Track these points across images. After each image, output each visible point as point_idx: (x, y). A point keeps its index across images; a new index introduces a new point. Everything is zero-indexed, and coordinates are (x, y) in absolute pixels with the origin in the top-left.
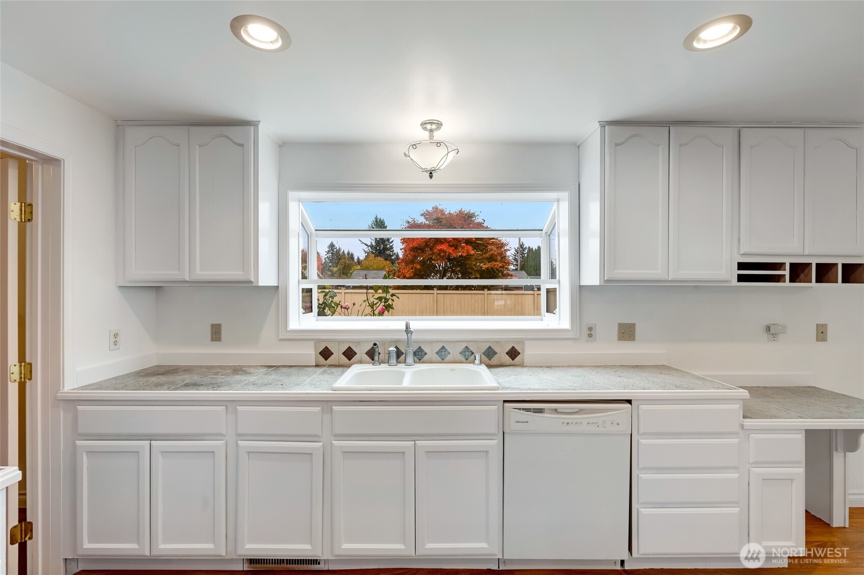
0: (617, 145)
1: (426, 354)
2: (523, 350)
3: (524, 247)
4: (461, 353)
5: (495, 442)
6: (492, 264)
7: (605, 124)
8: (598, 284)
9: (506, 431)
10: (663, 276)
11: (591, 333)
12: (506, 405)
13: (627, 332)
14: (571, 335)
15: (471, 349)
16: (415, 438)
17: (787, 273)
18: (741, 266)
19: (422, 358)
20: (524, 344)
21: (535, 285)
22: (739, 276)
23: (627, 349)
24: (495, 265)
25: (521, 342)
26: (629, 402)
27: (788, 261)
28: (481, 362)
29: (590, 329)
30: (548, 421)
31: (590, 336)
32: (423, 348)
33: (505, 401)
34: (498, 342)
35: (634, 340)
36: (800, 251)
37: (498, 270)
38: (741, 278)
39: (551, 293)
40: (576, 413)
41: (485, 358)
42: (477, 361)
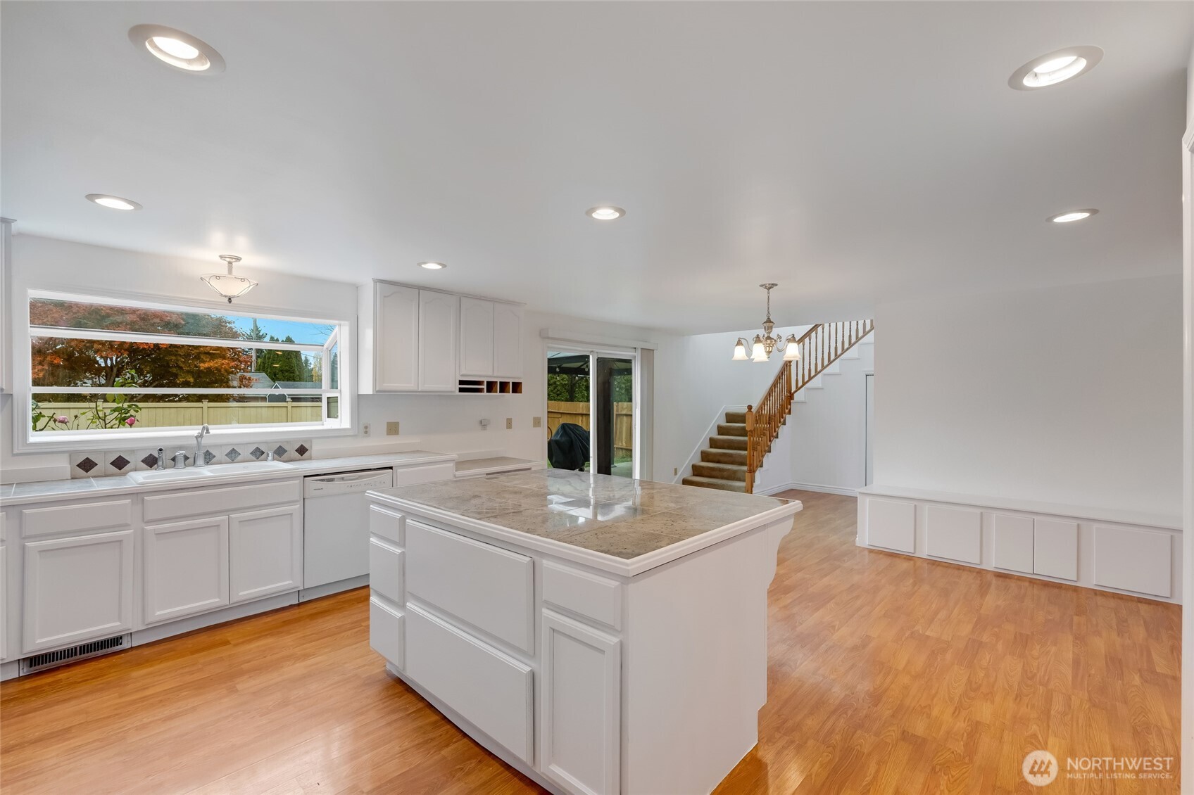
0: (385, 297)
1: (214, 456)
2: (311, 447)
3: (261, 334)
4: (251, 453)
5: (297, 507)
6: (216, 363)
7: (377, 281)
8: (370, 392)
9: (306, 496)
10: (415, 389)
11: (366, 430)
12: (306, 478)
13: (393, 429)
14: (351, 433)
15: (262, 449)
16: (227, 513)
17: (485, 387)
18: (461, 382)
19: (210, 461)
20: (311, 442)
21: (288, 395)
22: (460, 388)
23: (394, 441)
24: (223, 364)
25: (310, 440)
26: (391, 468)
27: (485, 380)
28: (274, 459)
29: (366, 427)
30: (338, 486)
31: (366, 432)
32: (211, 451)
33: (305, 477)
34: (288, 442)
35: (398, 434)
36: (490, 374)
37: (226, 371)
38: (461, 390)
39: (332, 401)
40: (357, 479)
41: (276, 456)
42: (270, 458)
